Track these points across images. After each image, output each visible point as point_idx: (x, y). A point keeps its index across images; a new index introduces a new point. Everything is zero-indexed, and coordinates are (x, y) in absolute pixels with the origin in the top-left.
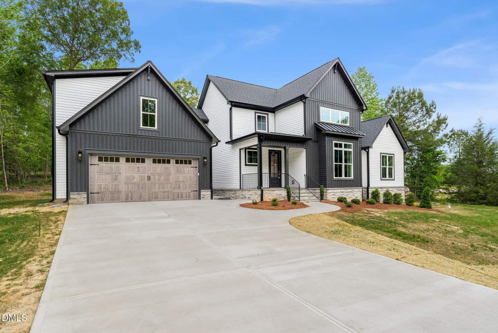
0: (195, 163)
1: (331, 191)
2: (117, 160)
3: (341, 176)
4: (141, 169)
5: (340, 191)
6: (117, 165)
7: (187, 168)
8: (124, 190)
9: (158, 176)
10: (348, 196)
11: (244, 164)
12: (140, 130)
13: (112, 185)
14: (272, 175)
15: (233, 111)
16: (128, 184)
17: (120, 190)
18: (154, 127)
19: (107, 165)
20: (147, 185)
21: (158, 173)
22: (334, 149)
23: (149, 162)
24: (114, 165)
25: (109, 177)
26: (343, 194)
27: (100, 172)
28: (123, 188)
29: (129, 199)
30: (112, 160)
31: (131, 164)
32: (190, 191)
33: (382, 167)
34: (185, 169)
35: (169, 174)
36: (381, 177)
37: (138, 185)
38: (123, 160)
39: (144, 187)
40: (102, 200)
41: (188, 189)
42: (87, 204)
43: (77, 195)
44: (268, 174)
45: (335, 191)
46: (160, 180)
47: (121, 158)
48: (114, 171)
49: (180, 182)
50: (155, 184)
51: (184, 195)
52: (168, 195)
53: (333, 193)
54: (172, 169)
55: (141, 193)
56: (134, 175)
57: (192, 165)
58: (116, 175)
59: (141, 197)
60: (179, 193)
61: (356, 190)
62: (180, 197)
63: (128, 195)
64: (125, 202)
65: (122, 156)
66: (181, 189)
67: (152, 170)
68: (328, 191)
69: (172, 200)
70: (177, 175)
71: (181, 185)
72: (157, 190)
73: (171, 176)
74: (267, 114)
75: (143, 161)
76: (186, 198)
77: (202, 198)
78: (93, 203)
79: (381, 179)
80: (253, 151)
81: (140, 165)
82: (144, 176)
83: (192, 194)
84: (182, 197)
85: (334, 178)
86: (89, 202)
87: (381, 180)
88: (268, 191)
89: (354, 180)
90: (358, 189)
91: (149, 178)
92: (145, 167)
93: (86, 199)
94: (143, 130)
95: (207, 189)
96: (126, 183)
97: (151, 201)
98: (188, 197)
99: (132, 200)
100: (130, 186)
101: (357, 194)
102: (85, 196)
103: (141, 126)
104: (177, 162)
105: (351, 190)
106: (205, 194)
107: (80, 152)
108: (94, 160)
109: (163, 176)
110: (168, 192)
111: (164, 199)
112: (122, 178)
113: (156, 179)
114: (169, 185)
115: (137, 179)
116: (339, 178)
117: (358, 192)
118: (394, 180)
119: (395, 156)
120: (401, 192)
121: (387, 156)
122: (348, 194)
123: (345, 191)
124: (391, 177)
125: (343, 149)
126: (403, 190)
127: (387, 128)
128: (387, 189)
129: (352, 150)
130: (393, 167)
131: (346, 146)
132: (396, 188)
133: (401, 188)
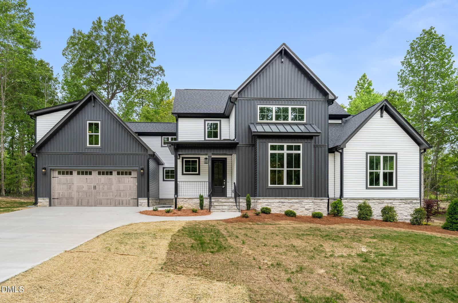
0: (134, 174)
1: (264, 201)
2: (71, 173)
3: (281, 182)
4: (88, 181)
5: (277, 201)
6: (71, 177)
7: (128, 179)
8: (75, 197)
9: (102, 186)
11: (181, 173)
12: (87, 148)
13: (67, 193)
15: (179, 122)
16: (79, 192)
17: (73, 196)
18: (98, 145)
19: (64, 177)
20: (93, 193)
21: (102, 183)
22: (270, 152)
23: (95, 174)
24: (69, 177)
25: (65, 187)
26: (283, 204)
27: (59, 183)
28: (75, 195)
29: (79, 204)
30: (67, 173)
31: (81, 176)
32: (130, 199)
33: (369, 171)
34: (125, 179)
35: (111, 184)
36: (366, 185)
37: (87, 193)
38: (75, 173)
39: (91, 195)
40: (61, 204)
41: (128, 197)
42: (49, 206)
43: (42, 200)
45: (270, 201)
46: (103, 189)
47: (73, 172)
48: (68, 182)
49: (121, 190)
50: (100, 192)
51: (124, 202)
52: (111, 202)
53: (266, 204)
54: (114, 180)
55: (88, 200)
56: (83, 185)
57: (132, 176)
58: (70, 185)
59: (88, 202)
60: (120, 201)
62: (120, 204)
63: (79, 201)
64: (77, 206)
65: (75, 170)
66: (122, 197)
67: (97, 181)
68: (259, 201)
69: (114, 206)
70: (119, 185)
71: (122, 193)
72: (101, 197)
73: (113, 186)
74: (220, 121)
75: (90, 173)
76: (126, 205)
77: (140, 205)
78: (54, 206)
79: (366, 187)
80: (192, 160)
81: (88, 176)
82: (91, 186)
83: (131, 201)
84: (122, 204)
85: (269, 185)
86: (51, 205)
87: (366, 189)
88: (183, 199)
89: (303, 189)
90: (311, 200)
91: (95, 187)
92: (92, 179)
93: (48, 203)
94: (89, 148)
95: (144, 197)
96: (77, 191)
97: (96, 206)
98: (128, 204)
99: (82, 205)
100: (80, 194)
101: (308, 206)
102: (48, 200)
103: (88, 145)
104: (118, 174)
105: (297, 201)
106: (142, 202)
107: (45, 169)
108: (55, 174)
109: (106, 186)
110: (111, 199)
111: (107, 205)
112: (75, 188)
113: (101, 188)
114: (111, 194)
115: (85, 189)
116: (277, 185)
117: (310, 204)
118: (397, 189)
119: (398, 155)
120: (411, 206)
121: (382, 156)
122: (293, 205)
123: (287, 201)
124: (390, 185)
125: (285, 152)
126: (415, 203)
127: (382, 117)
128: (378, 201)
129: (301, 152)
130: (394, 171)
131: (289, 148)
132: (400, 200)
133: (411, 200)
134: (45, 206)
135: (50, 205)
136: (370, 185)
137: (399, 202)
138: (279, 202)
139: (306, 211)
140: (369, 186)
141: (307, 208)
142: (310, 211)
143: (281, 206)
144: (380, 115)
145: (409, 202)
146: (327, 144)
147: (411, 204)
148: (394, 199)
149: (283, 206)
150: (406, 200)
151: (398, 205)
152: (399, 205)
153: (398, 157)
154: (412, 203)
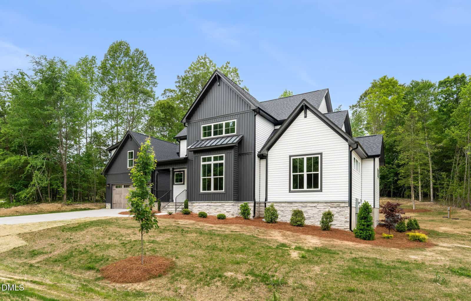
1: (197, 204)
3: (209, 189)
5: (206, 204)
8: (123, 203)
10: (217, 209)
12: (128, 169)
13: (119, 200)
18: (133, 166)
19: (118, 189)
22: (202, 163)
24: (120, 189)
25: (118, 196)
27: (116, 193)
29: (124, 207)
30: (120, 187)
31: (125, 188)
33: (292, 174)
36: (290, 189)
40: (116, 207)
43: (108, 205)
45: (201, 204)
47: (122, 186)
48: (120, 192)
53: (199, 207)
56: (126, 194)
58: (121, 195)
61: (227, 204)
63: (124, 205)
65: (123, 184)
68: (194, 204)
79: (290, 191)
81: (129, 188)
85: (201, 191)
96: (124, 199)
101: (228, 209)
102: (110, 205)
103: (128, 167)
105: (220, 204)
107: (108, 184)
108: (114, 187)
116: (207, 191)
117: (230, 207)
118: (322, 191)
119: (323, 155)
120: (338, 210)
121: (305, 158)
122: (217, 208)
123: (213, 204)
124: (314, 187)
125: (212, 162)
126: (343, 207)
127: (306, 117)
128: (301, 204)
129: (223, 162)
130: (319, 172)
131: (216, 159)
132: (324, 203)
133: (338, 204)
134: (109, 209)
135: (111, 208)
136: (294, 188)
137: (324, 206)
138: (207, 205)
139: (227, 213)
140: (292, 189)
141: (227, 211)
142: (230, 213)
143: (209, 208)
144: (304, 116)
145: (335, 205)
146: (253, 152)
147: (338, 208)
148: (318, 202)
149: (210, 209)
150: (332, 204)
151: (322, 209)
152: (324, 208)
153: (323, 157)
154: (339, 206)
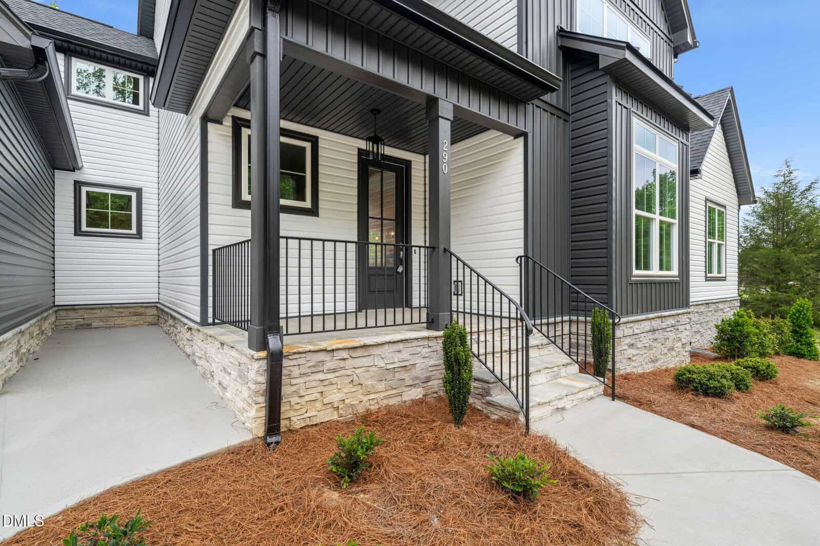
10: (668, 341)
11: (229, 200)
14: (374, 256)
33: (708, 242)
36: (706, 272)
44: (352, 248)
53: (629, 340)
79: (706, 277)
85: (636, 272)
87: (706, 280)
89: (679, 282)
105: (673, 321)
116: (644, 272)
118: (726, 280)
119: (726, 211)
121: (717, 210)
122: (667, 335)
125: (658, 159)
126: (736, 307)
128: (715, 306)
129: (675, 168)
130: (724, 243)
132: (728, 303)
137: (728, 307)
138: (650, 331)
141: (683, 341)
145: (733, 305)
149: (654, 344)
152: (727, 312)
153: (727, 216)
